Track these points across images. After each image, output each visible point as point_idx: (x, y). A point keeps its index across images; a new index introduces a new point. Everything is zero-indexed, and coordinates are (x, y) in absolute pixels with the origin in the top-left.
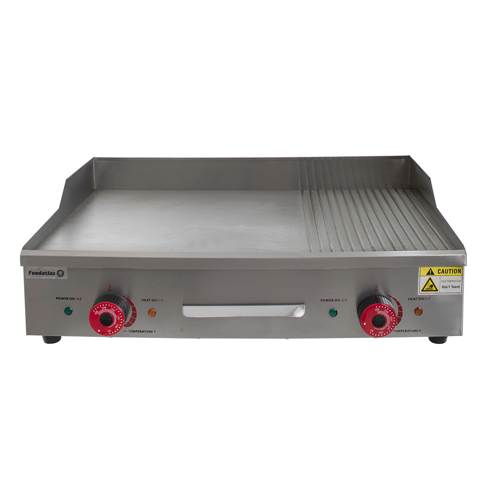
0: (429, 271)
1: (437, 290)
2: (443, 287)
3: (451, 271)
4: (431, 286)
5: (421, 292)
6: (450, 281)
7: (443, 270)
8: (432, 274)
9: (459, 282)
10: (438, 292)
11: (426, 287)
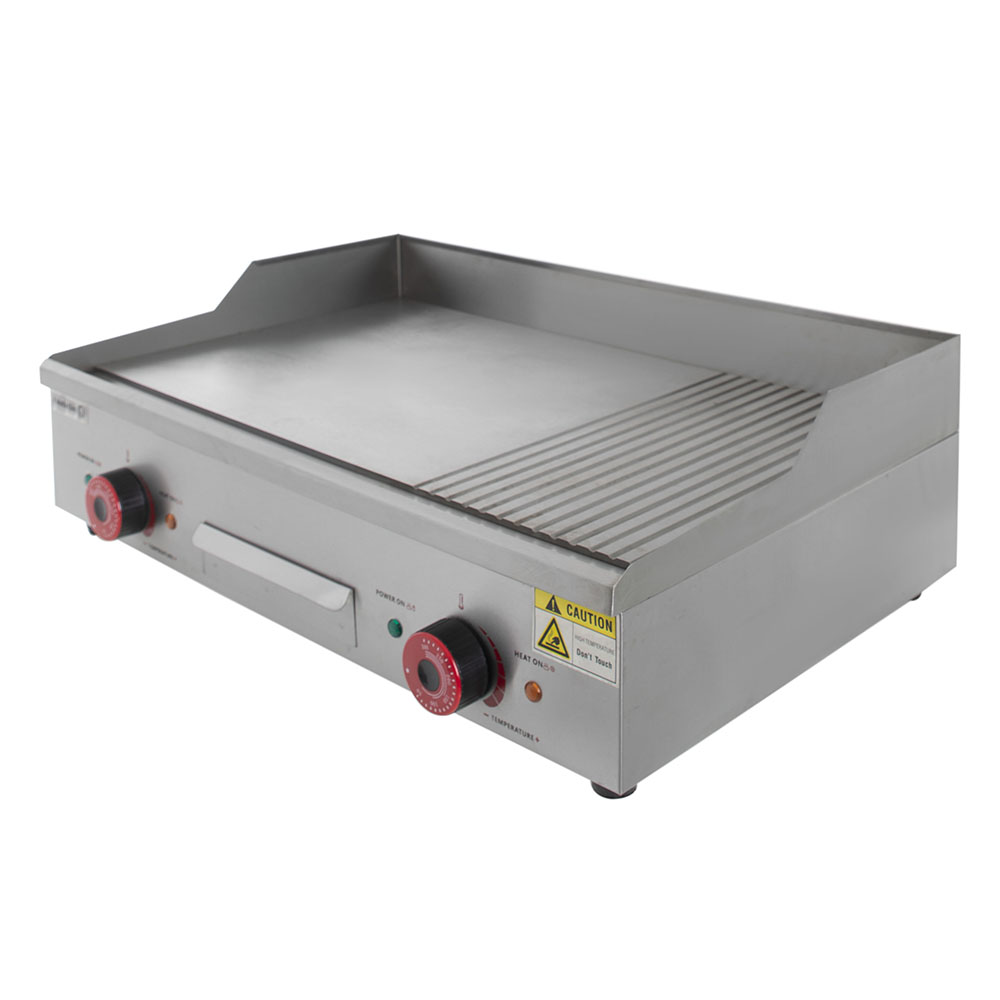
0: (551, 602)
1: (567, 655)
2: (579, 653)
3: (593, 617)
4: (556, 640)
5: (537, 646)
6: (593, 644)
7: (576, 609)
8: (557, 611)
9: (610, 654)
10: (569, 660)
11: (546, 639)
